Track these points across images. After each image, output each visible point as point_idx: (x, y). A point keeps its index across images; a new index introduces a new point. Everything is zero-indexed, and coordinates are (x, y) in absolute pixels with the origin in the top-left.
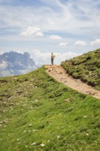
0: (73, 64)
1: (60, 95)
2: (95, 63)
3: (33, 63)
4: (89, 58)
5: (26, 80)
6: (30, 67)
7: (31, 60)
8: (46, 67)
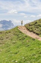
0: (29, 25)
1: (24, 39)
2: (39, 25)
3: (13, 25)
4: (36, 23)
5: (10, 32)
6: (12, 27)
7: (12, 23)
8: (18, 27)
